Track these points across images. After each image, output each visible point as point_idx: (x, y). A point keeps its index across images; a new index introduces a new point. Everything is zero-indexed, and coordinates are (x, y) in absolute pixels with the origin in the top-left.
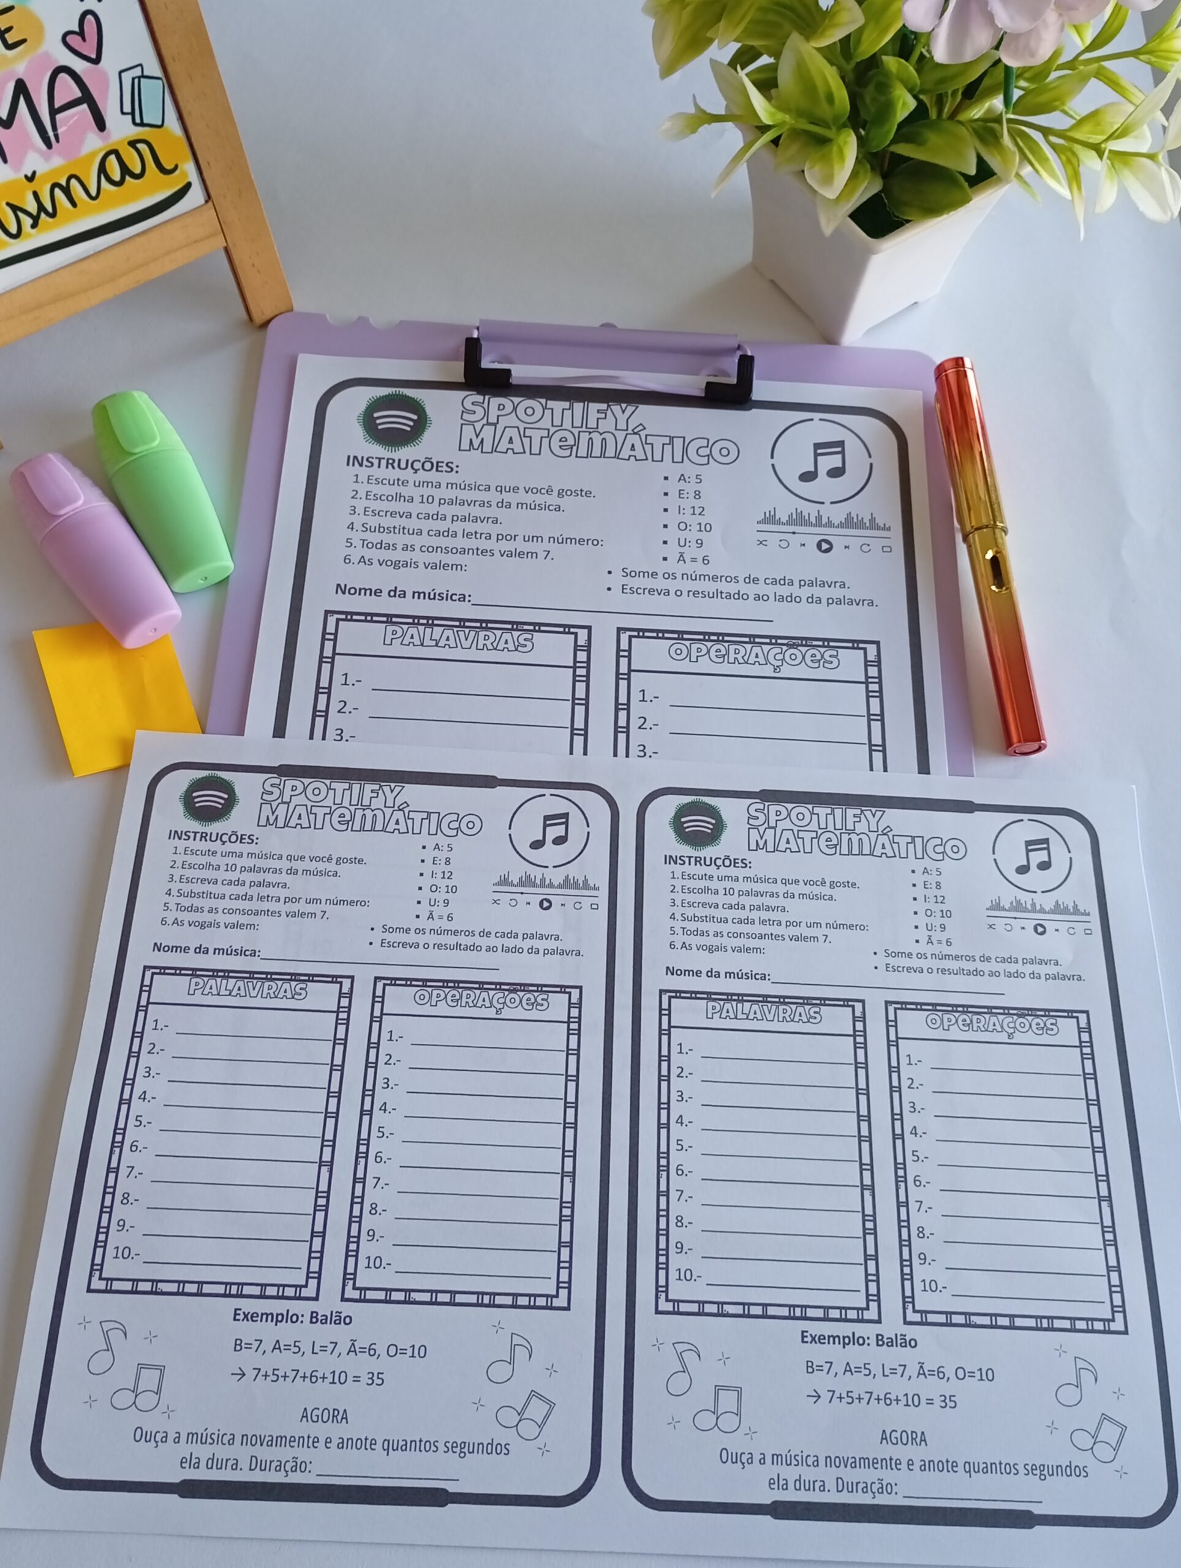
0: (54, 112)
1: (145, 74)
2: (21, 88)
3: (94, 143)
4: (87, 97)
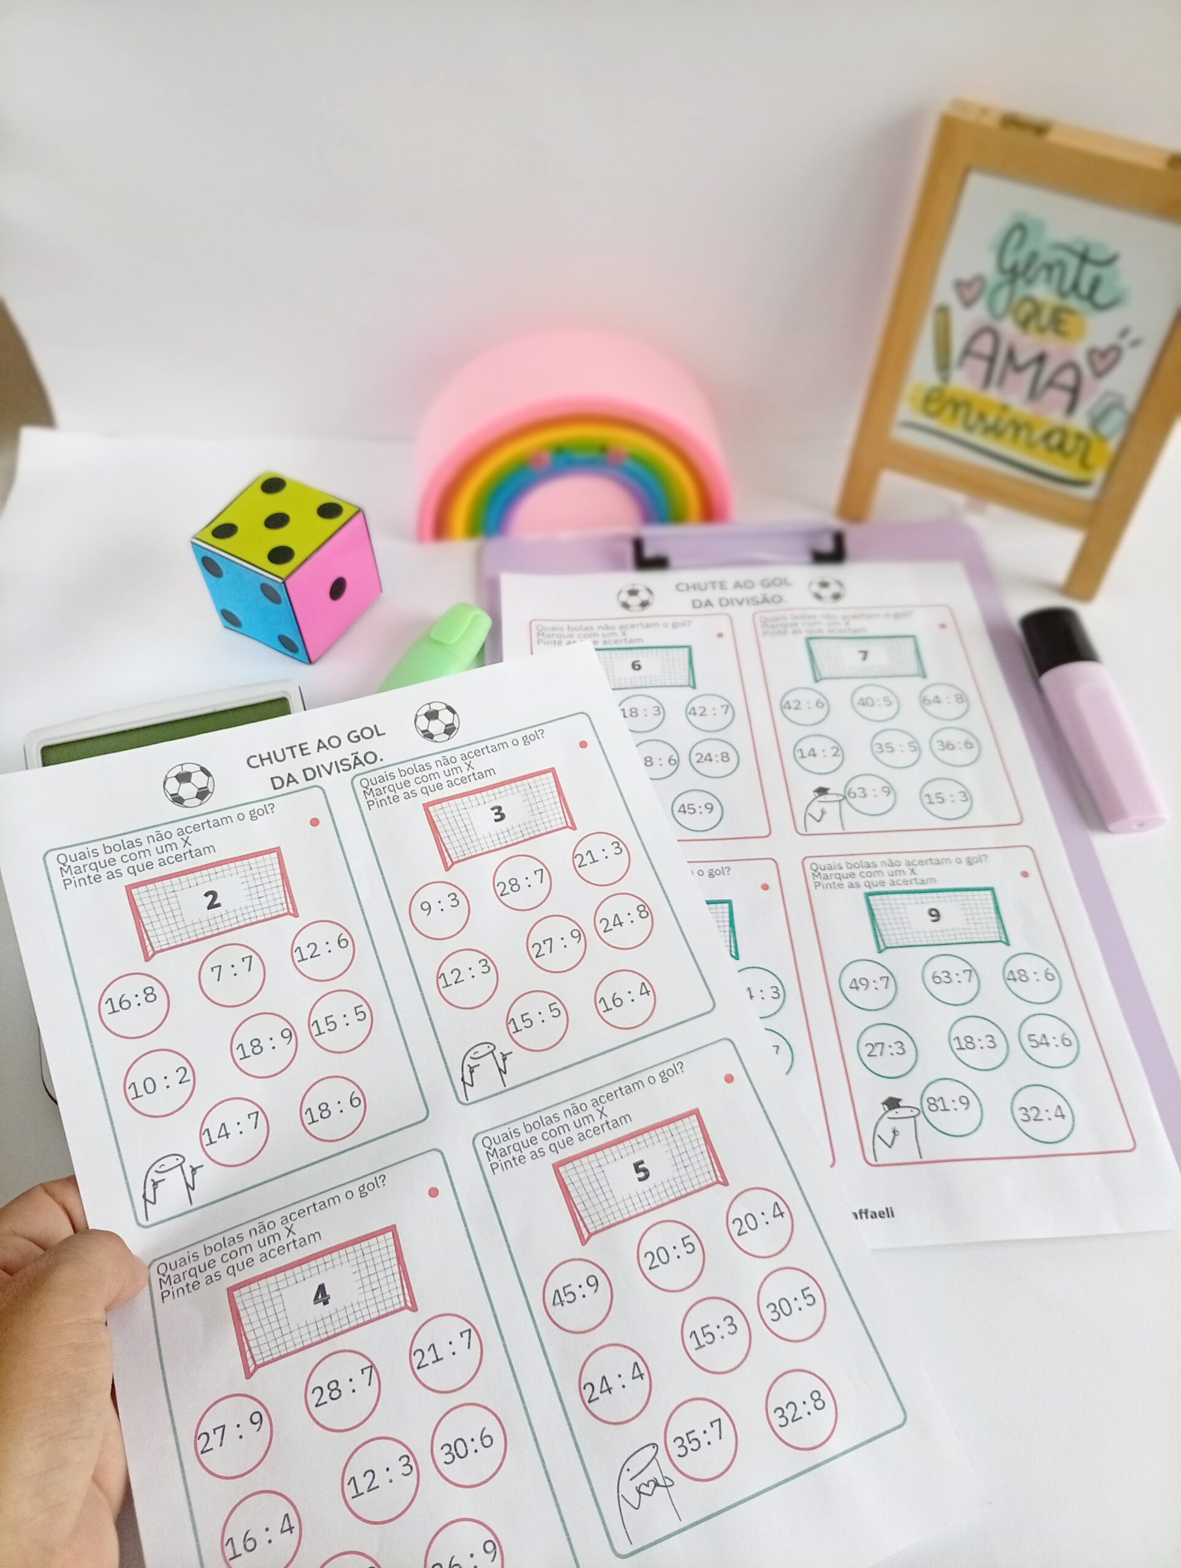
0: (1051, 383)
2: (1041, 359)
3: (1056, 417)
4: (1075, 391)
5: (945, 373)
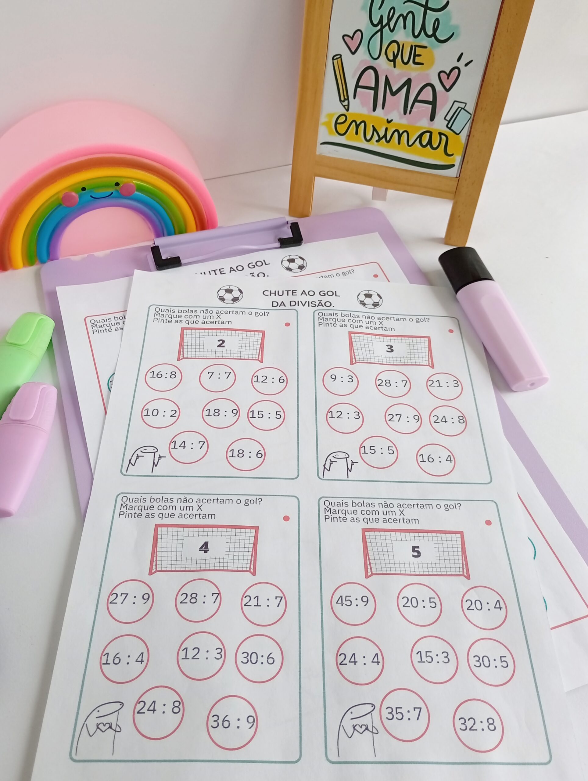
0: (416, 100)
1: (465, 108)
2: (408, 82)
3: (424, 124)
4: (433, 103)
5: (346, 103)
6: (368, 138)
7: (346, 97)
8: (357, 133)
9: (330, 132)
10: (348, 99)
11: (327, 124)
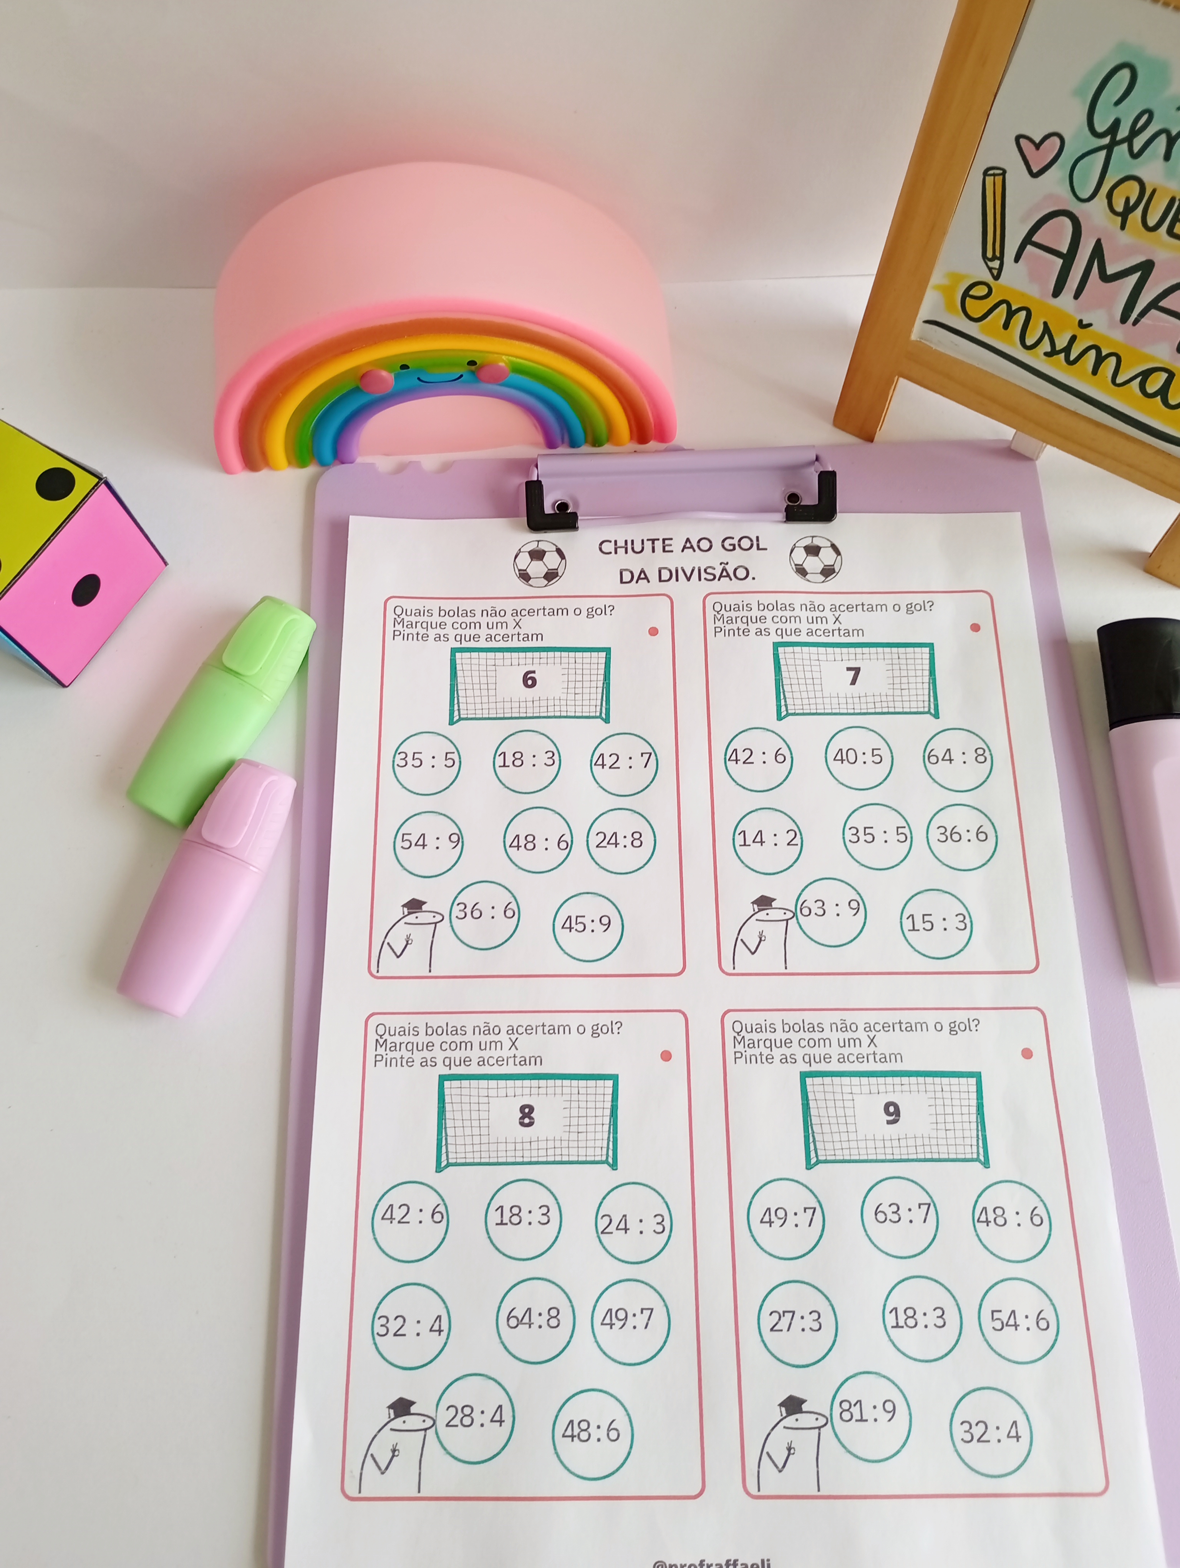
0: (1154, 304)
2: (1146, 268)
5: (996, 264)
6: (1029, 342)
7: (998, 254)
8: (1006, 326)
9: (949, 306)
10: (1001, 259)
11: (946, 291)
